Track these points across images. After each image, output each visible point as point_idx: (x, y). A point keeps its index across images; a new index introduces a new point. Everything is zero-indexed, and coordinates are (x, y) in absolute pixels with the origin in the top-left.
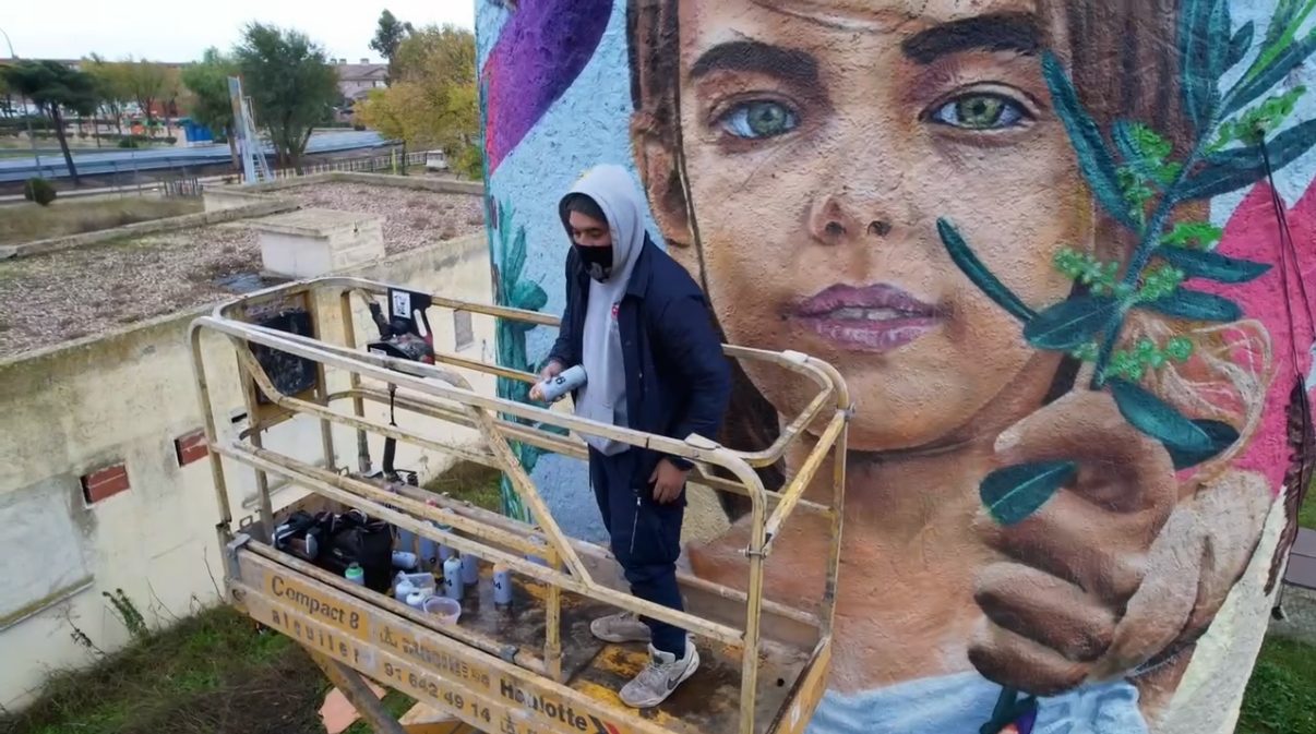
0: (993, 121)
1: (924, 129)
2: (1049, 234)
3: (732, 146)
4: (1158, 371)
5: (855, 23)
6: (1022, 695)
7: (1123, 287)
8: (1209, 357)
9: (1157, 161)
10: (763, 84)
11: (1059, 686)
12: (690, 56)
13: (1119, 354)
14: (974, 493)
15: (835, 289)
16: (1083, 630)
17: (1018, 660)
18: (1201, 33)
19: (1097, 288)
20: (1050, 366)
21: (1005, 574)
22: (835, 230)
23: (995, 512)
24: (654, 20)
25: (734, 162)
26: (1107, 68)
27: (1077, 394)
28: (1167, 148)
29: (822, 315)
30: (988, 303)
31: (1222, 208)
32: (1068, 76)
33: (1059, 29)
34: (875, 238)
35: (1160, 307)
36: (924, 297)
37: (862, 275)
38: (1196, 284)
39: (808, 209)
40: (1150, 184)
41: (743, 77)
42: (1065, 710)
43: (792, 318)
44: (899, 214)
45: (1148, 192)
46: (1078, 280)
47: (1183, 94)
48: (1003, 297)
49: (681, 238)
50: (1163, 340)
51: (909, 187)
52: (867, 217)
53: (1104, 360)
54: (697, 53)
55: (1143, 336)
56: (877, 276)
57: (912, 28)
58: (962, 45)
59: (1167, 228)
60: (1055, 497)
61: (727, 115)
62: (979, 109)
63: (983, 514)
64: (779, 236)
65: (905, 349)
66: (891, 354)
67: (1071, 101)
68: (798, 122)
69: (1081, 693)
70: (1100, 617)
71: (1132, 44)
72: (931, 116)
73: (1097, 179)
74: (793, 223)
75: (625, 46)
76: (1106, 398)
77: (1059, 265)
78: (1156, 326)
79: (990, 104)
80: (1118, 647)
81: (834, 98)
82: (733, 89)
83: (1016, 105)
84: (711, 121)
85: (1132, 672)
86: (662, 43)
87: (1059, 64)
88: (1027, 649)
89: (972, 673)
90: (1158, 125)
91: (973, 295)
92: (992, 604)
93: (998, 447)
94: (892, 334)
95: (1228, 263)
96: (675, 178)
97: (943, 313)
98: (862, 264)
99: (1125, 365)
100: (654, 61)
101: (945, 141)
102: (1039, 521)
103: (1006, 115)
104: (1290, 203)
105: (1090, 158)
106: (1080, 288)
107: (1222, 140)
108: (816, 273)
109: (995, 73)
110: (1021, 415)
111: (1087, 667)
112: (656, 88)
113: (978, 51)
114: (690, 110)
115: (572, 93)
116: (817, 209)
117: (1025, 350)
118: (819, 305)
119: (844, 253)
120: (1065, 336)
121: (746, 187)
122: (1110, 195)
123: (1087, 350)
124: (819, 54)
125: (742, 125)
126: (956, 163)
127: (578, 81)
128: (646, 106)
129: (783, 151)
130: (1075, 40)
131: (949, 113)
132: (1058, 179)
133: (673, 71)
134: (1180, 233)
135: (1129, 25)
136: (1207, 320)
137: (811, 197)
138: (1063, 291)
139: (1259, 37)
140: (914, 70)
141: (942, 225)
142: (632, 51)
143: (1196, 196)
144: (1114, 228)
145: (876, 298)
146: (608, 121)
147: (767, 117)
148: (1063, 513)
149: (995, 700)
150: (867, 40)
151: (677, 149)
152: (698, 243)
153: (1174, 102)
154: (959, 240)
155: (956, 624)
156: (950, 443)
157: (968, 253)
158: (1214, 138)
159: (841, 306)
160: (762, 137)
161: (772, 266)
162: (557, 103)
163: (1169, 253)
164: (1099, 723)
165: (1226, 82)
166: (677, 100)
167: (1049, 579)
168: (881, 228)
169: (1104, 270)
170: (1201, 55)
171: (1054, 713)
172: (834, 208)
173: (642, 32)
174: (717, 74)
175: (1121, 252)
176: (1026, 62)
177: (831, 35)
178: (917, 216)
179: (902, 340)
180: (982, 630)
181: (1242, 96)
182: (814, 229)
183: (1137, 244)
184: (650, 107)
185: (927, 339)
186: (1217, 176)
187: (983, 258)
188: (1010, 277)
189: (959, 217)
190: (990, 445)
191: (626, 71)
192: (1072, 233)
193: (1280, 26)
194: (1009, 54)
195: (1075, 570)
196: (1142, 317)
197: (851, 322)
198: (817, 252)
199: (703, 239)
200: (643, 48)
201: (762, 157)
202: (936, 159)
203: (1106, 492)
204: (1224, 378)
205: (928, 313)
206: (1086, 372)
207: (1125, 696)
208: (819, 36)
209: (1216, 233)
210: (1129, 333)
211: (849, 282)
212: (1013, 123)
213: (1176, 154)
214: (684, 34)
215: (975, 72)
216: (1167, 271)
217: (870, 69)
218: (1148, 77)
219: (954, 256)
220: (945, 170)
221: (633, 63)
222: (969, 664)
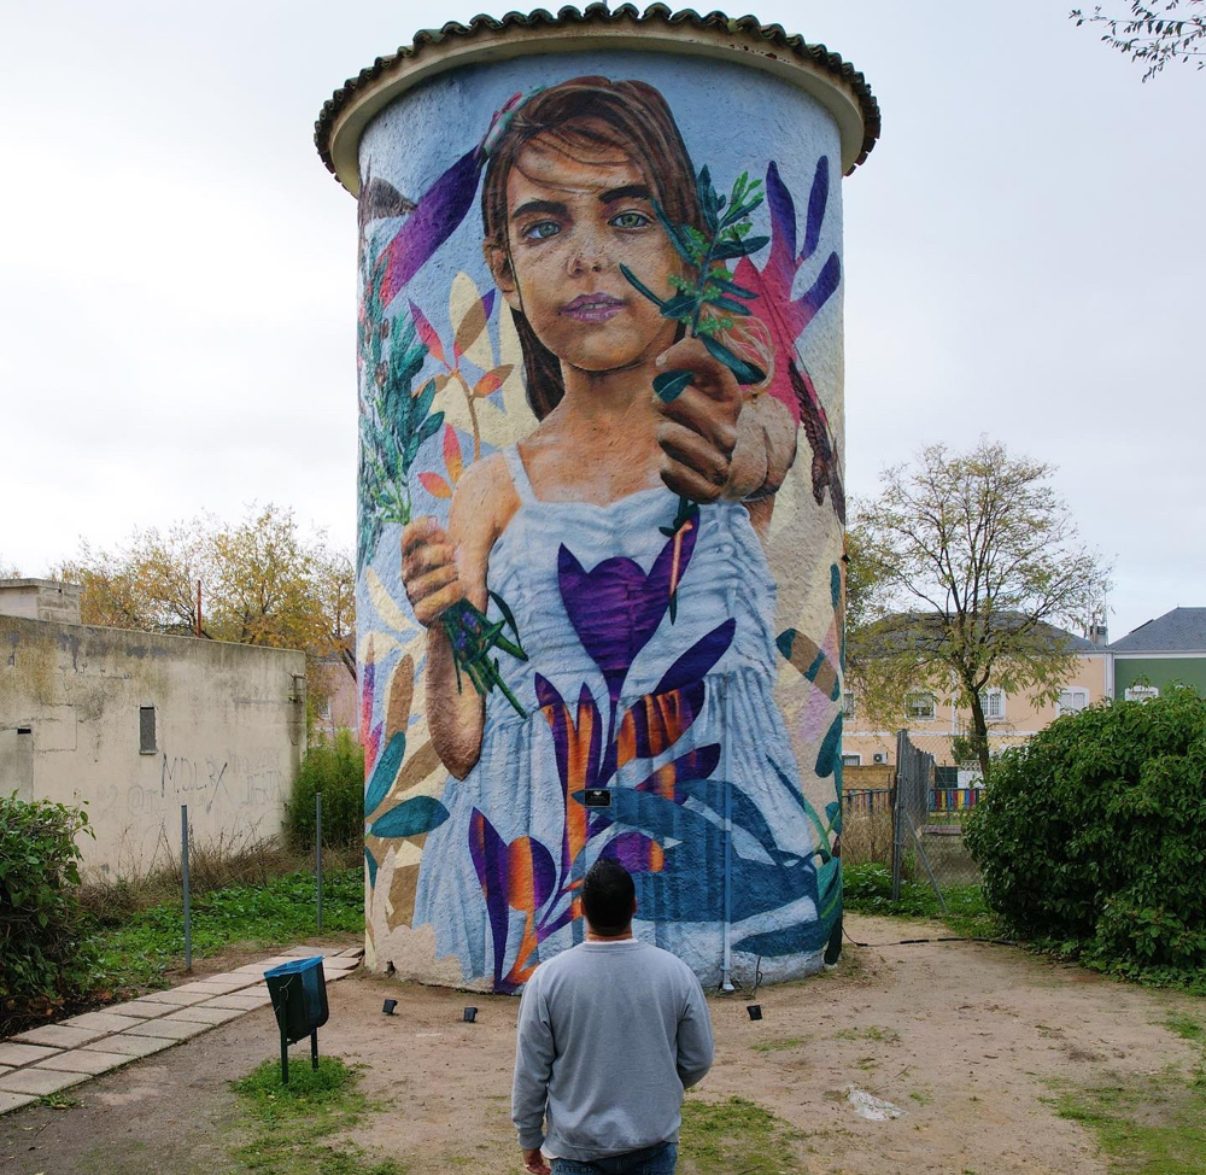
0: (636, 224)
1: (610, 228)
2: (664, 269)
3: (532, 243)
4: (720, 333)
5: (580, 191)
6: (690, 503)
7: (697, 293)
8: (741, 331)
9: (700, 242)
10: (545, 217)
11: (709, 499)
12: (512, 210)
13: (702, 323)
14: (650, 388)
15: (579, 297)
16: (713, 465)
17: (685, 481)
18: (706, 196)
19: (687, 293)
20: (673, 328)
21: (670, 429)
22: (579, 271)
23: (661, 396)
24: (495, 199)
25: (533, 250)
26: (675, 205)
27: (686, 340)
28: (703, 237)
29: (575, 310)
30: (643, 298)
31: (732, 264)
32: (661, 207)
33: (655, 190)
34: (595, 274)
35: (713, 303)
36: (618, 297)
37: (592, 289)
38: (728, 296)
39: (566, 264)
40: (699, 250)
41: (536, 215)
42: (713, 515)
43: (563, 314)
44: (604, 263)
45: (699, 254)
46: (679, 289)
47: (705, 217)
48: (650, 296)
49: (510, 288)
50: (720, 319)
51: (606, 251)
52: (592, 265)
53: (695, 324)
54: (515, 209)
55: (710, 315)
56: (597, 289)
57: (602, 191)
58: (621, 196)
59: (710, 270)
60: (685, 389)
61: (529, 231)
62: (630, 220)
63: (656, 397)
64: (555, 277)
65: (612, 320)
66: (607, 323)
67: (664, 216)
68: (560, 229)
69: (720, 505)
70: (719, 458)
71: (682, 198)
72: (612, 223)
73: (678, 247)
74: (560, 270)
75: (480, 212)
76: (699, 342)
77: (670, 282)
78: (714, 311)
79: (634, 217)
80: (732, 480)
81: (574, 218)
82: (532, 220)
83: (644, 218)
84: (523, 234)
85: (743, 499)
86: (499, 208)
87: (657, 202)
88: (687, 473)
89: (663, 488)
90: (697, 227)
91: (637, 294)
92: (669, 446)
93: (658, 364)
94: (606, 314)
95: (739, 289)
96: (506, 262)
97: (626, 303)
98: (591, 285)
99: (704, 327)
100: (495, 215)
101: (619, 233)
102: (680, 401)
103: (640, 222)
104: (760, 270)
105: (674, 238)
106: (680, 293)
107: (724, 236)
108: (572, 291)
109: (634, 206)
110: (665, 349)
111: (720, 489)
112: (496, 226)
113: (627, 198)
114: (513, 232)
115: (450, 240)
116: (570, 264)
117: (662, 319)
118: (575, 305)
119: (583, 281)
120: (678, 312)
121: (540, 259)
122: (685, 254)
123: (688, 319)
124: (567, 203)
125: (537, 234)
126: (623, 240)
127: (455, 233)
128: (491, 234)
129: (555, 242)
130: (661, 194)
131: (619, 221)
132: (664, 246)
133: (505, 217)
134: (716, 273)
135: (679, 190)
136: (736, 312)
137: (567, 259)
138: (674, 293)
139: (729, 200)
140: (605, 206)
141: (621, 266)
142: (485, 214)
143: (719, 258)
144: (689, 267)
145: (597, 299)
146: (471, 245)
147: (547, 229)
148: (691, 397)
149: (677, 504)
150: (585, 197)
151: (507, 250)
152: (518, 288)
153: (702, 220)
154: (629, 272)
155: (652, 457)
156: (637, 363)
157: (632, 276)
158: (721, 236)
159: (584, 304)
160: (545, 238)
161: (552, 291)
162: (442, 246)
163: (714, 281)
164: (733, 527)
165: (721, 215)
166: (507, 229)
167: (690, 432)
168: (597, 269)
169: (688, 284)
170: (708, 204)
171: (709, 517)
172: (577, 263)
173: (489, 204)
174: (525, 215)
175: (694, 277)
176: (646, 202)
177: (570, 196)
178: (611, 263)
179: (611, 316)
180: (664, 461)
181: (727, 222)
182: (570, 273)
183: (699, 276)
184: (493, 233)
185: (621, 316)
186: (725, 251)
187: (639, 279)
188: (651, 286)
189: (627, 262)
190: (654, 362)
191: (481, 222)
192: (672, 268)
193: (736, 199)
194: (639, 199)
195: (702, 429)
196: (708, 307)
197: (588, 310)
198: (572, 282)
199: (521, 285)
200: (490, 212)
201: (545, 246)
202: (615, 239)
203: (707, 389)
204: (750, 342)
205: (619, 303)
206: (689, 329)
207: (744, 515)
208: (565, 196)
209: (731, 275)
210: (702, 313)
211: (586, 293)
212: (644, 225)
213: (707, 240)
214: (509, 202)
215: (626, 206)
216: (714, 288)
217: (587, 207)
218: (691, 211)
219: (628, 279)
220: (620, 244)
221: (485, 218)
222: (661, 482)
